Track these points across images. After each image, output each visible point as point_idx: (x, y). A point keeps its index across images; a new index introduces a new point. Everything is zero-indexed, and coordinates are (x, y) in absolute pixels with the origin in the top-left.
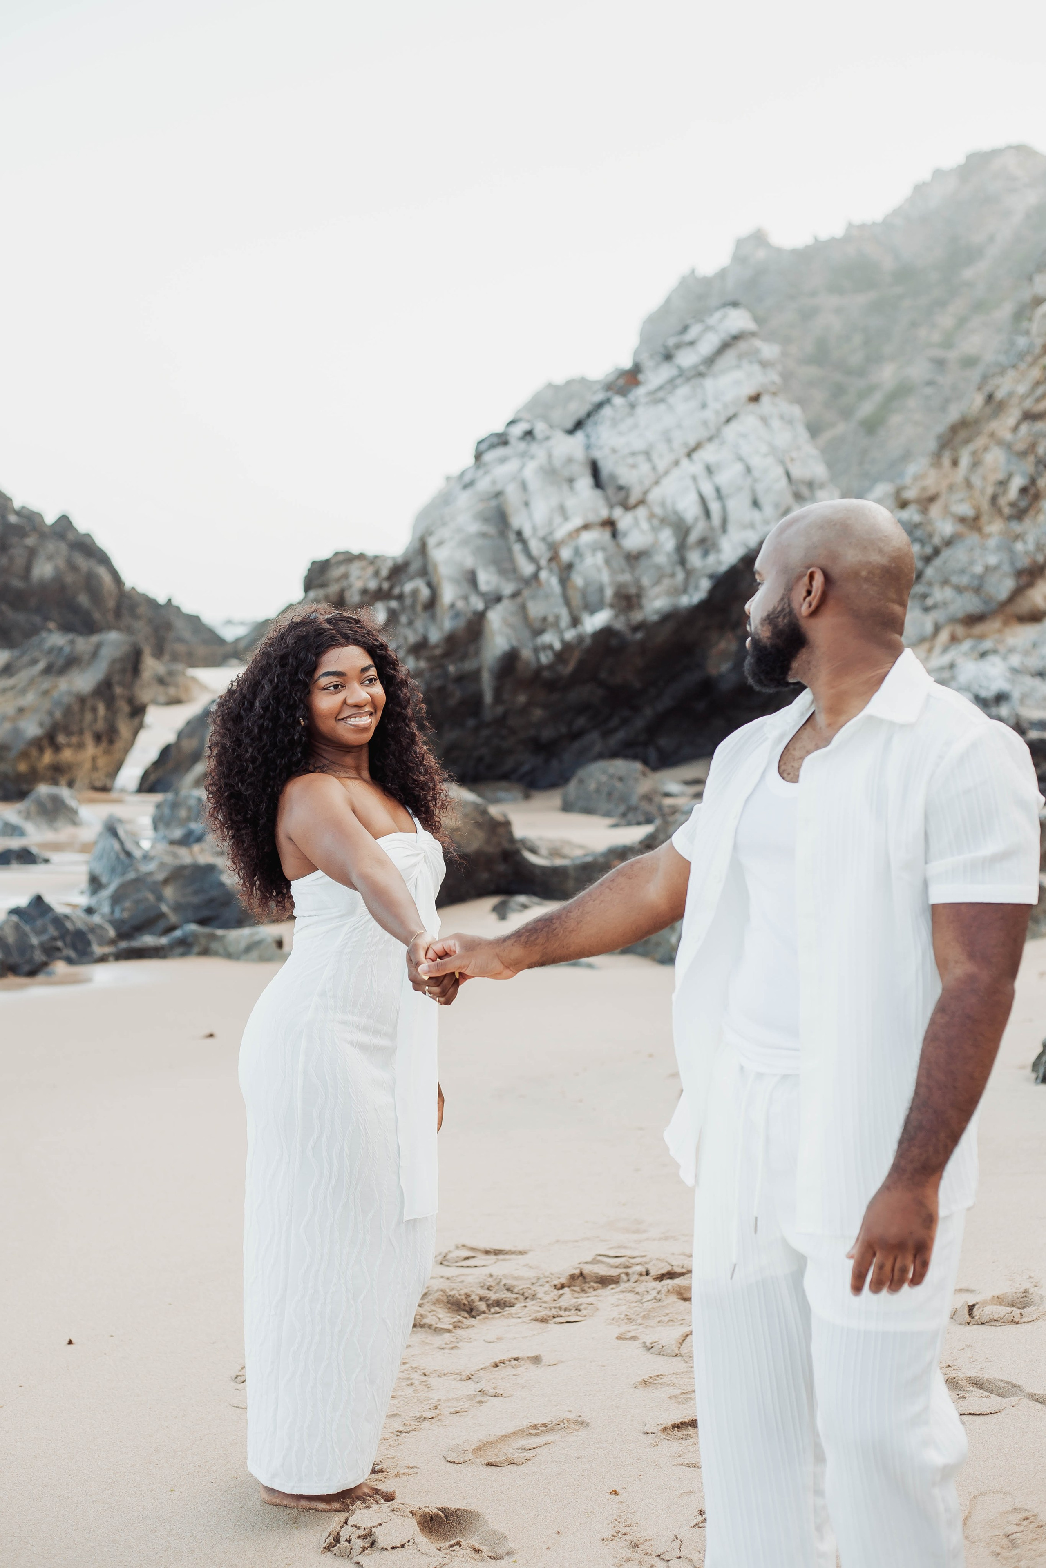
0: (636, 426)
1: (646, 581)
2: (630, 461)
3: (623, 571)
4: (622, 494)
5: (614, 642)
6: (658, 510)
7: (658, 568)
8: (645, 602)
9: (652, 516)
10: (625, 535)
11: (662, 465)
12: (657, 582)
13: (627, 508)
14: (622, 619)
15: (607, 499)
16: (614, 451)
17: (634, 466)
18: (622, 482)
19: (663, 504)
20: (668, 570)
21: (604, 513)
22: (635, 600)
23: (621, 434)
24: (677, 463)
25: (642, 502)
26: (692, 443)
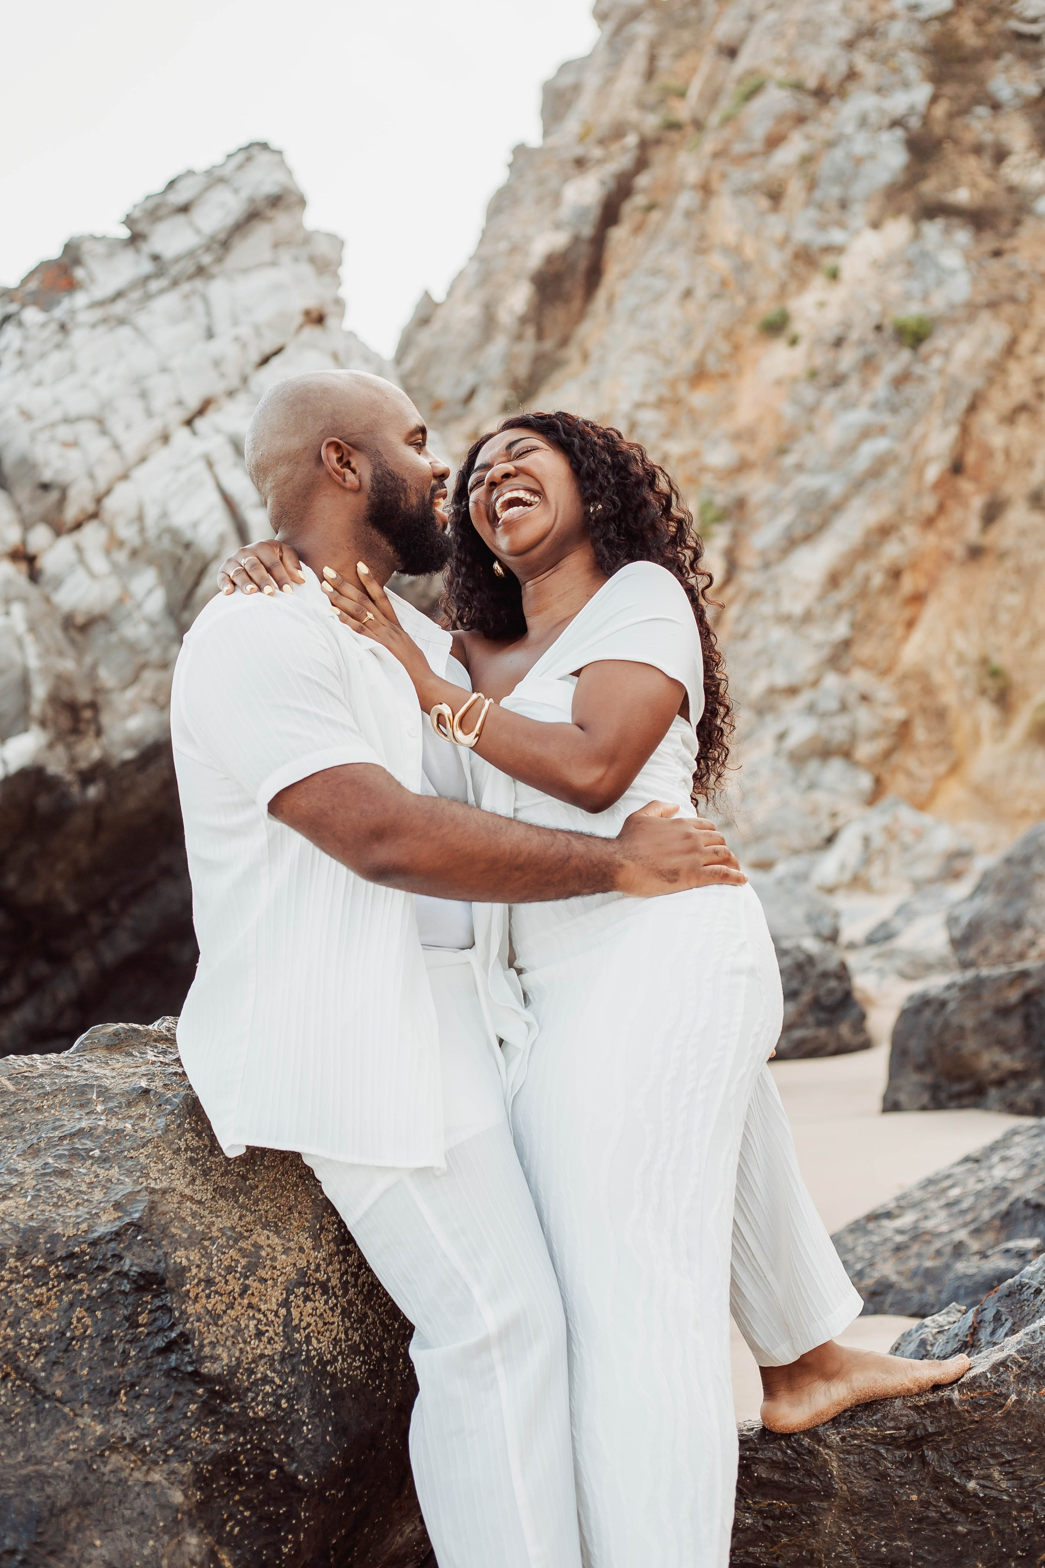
0: (73, 368)
1: (107, 676)
2: (64, 432)
3: (61, 654)
4: (53, 496)
5: (44, 802)
6: (128, 533)
7: (132, 647)
8: (106, 719)
9: (114, 543)
10: (58, 582)
11: (132, 444)
12: (135, 679)
13: (59, 530)
14: (60, 751)
15: (18, 508)
16: (26, 415)
17: (74, 444)
18: (47, 475)
19: (140, 518)
20: (155, 654)
21: (13, 536)
22: (87, 714)
23: (39, 383)
24: (165, 438)
25: (94, 516)
26: (194, 403)
